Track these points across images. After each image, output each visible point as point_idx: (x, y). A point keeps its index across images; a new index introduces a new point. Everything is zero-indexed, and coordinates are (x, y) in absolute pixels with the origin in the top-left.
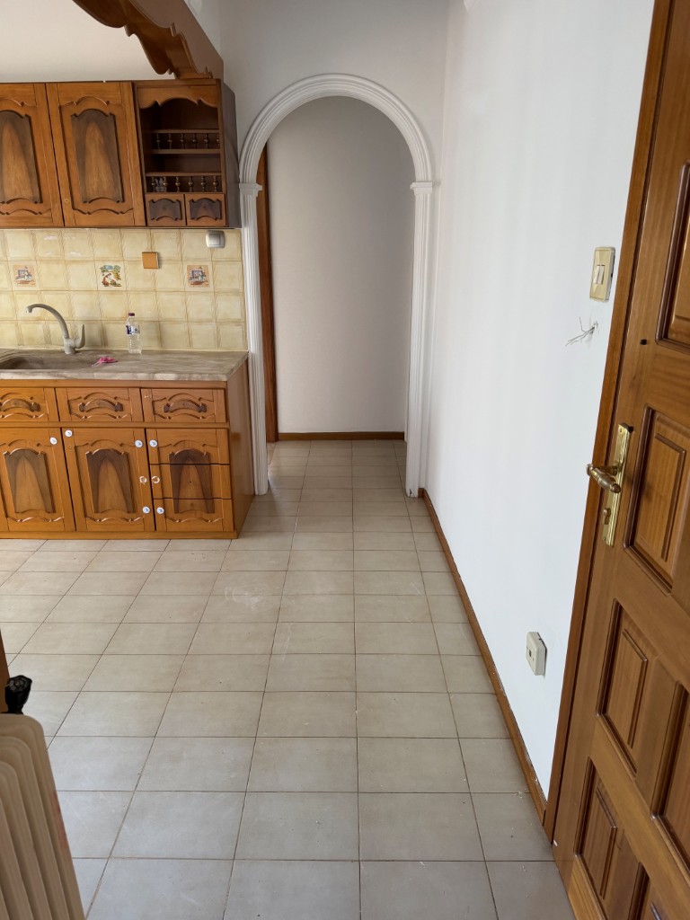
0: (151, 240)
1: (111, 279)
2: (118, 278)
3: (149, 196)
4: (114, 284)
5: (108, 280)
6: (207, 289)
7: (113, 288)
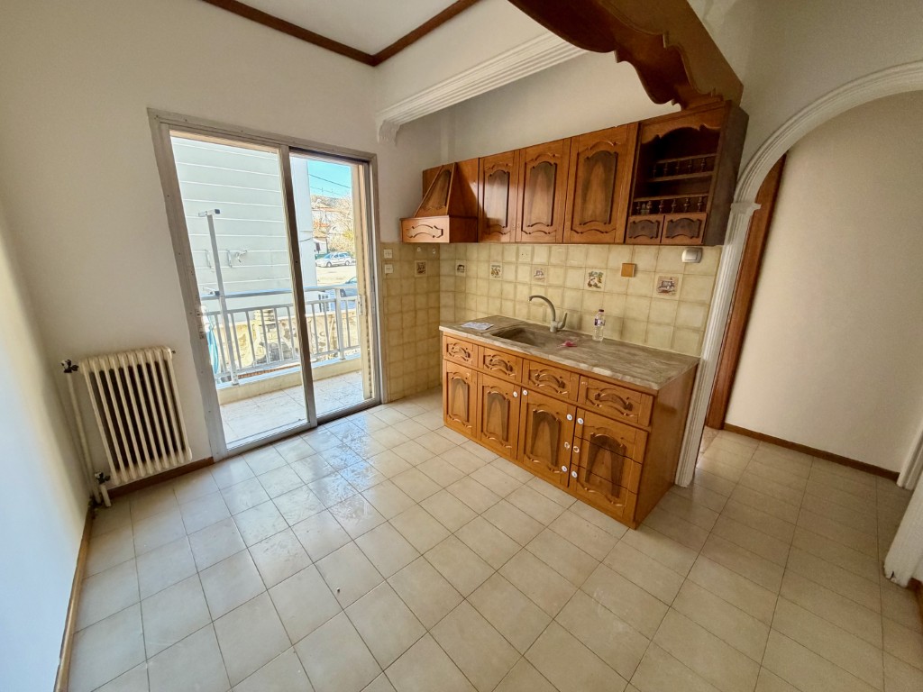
0: (633, 254)
1: (595, 281)
2: (600, 282)
3: (632, 219)
4: (596, 286)
5: (592, 283)
6: (673, 297)
7: (594, 289)
